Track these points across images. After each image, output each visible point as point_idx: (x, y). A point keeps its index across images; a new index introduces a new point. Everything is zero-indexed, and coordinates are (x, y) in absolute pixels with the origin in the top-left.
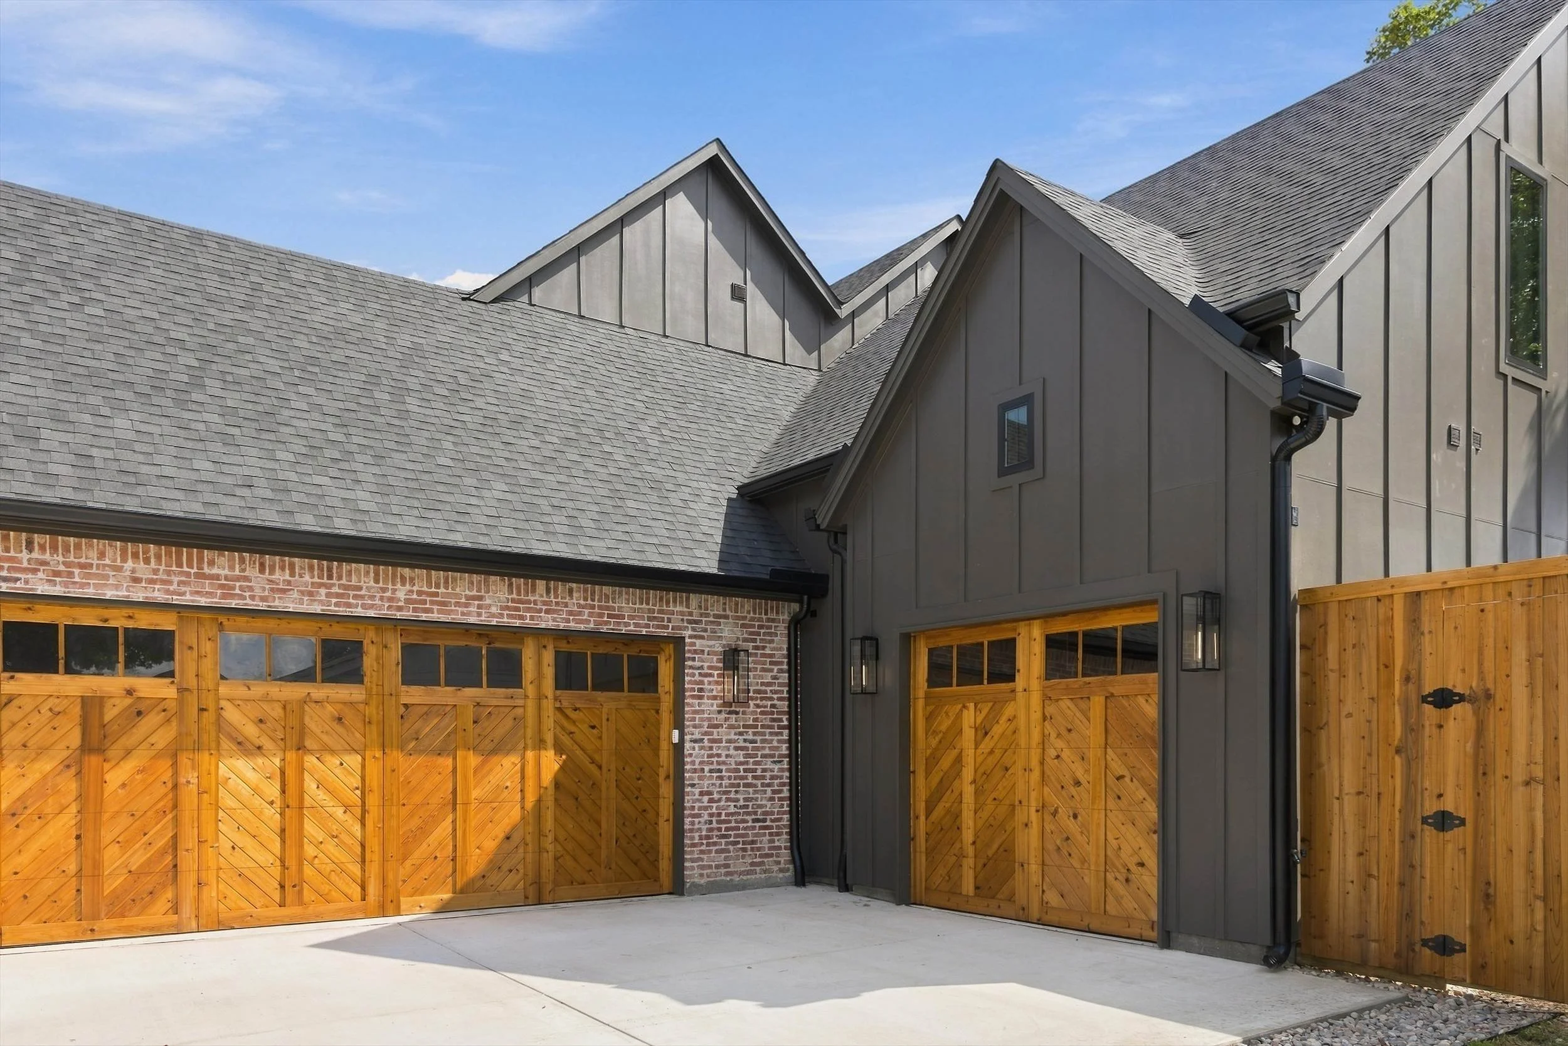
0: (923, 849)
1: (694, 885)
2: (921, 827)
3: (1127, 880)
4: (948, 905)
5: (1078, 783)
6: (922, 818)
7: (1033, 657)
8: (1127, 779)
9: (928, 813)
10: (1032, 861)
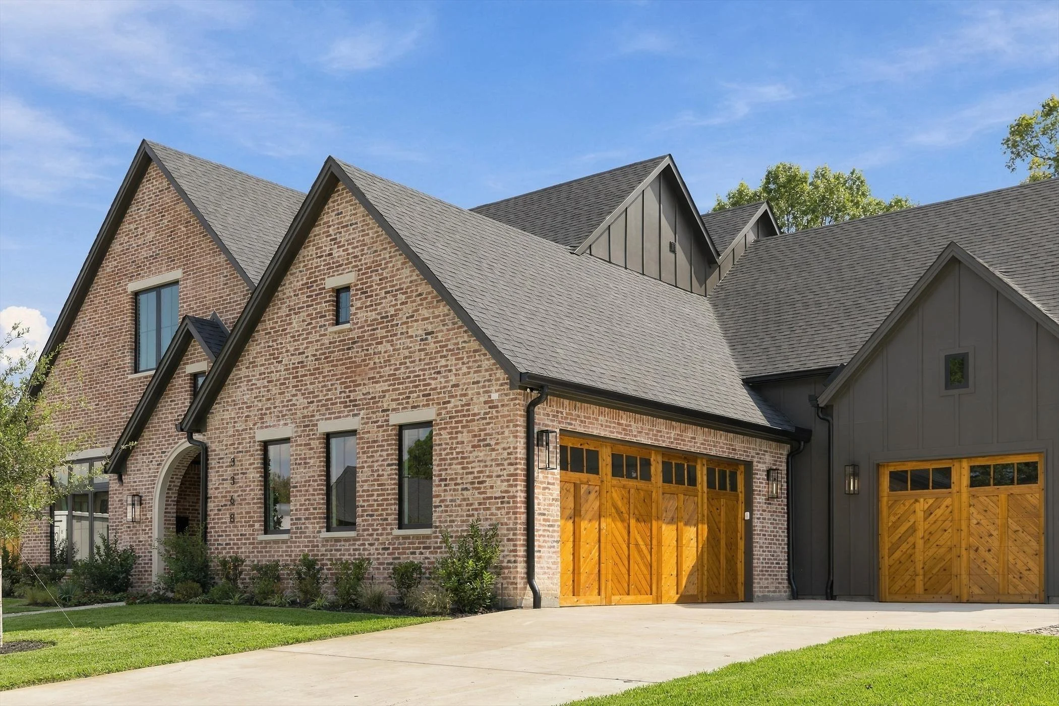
0: (887, 573)
1: (758, 596)
2: (886, 562)
3: (1021, 578)
4: (906, 600)
5: (991, 535)
6: (886, 558)
7: (962, 477)
8: (1020, 532)
9: (890, 555)
10: (963, 572)
